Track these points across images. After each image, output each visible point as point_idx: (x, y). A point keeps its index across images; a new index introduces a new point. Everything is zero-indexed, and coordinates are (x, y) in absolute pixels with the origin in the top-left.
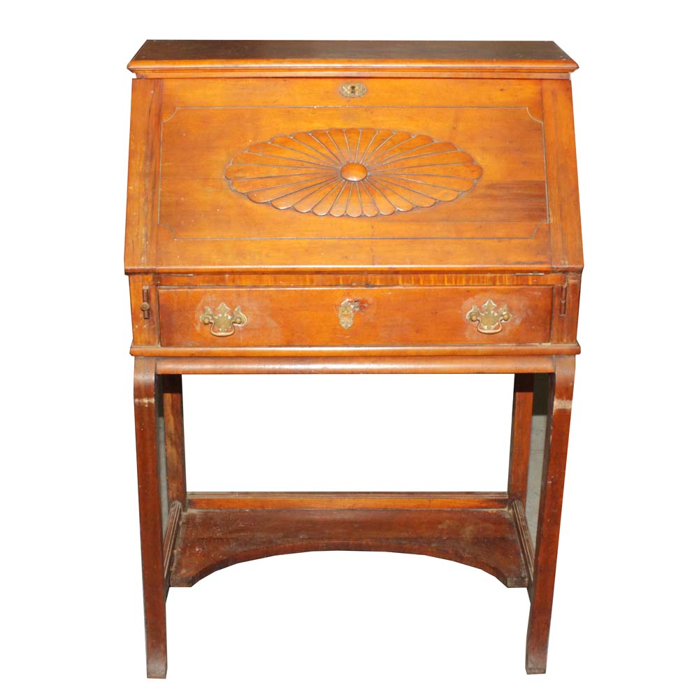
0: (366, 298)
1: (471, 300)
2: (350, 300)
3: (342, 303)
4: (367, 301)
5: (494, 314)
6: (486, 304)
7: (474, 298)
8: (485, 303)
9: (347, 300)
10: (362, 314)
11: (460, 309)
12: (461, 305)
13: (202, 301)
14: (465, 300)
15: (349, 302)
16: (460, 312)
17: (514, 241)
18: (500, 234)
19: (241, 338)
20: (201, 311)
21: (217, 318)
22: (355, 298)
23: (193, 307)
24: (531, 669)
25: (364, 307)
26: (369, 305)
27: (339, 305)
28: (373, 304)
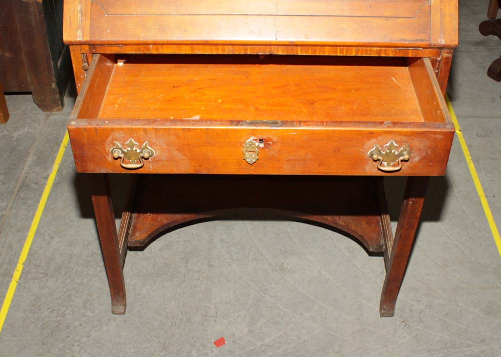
0: (271, 137)
1: (373, 141)
2: (255, 138)
3: (247, 141)
4: (271, 140)
5: (394, 152)
6: (388, 145)
7: (376, 139)
8: (387, 143)
9: (252, 138)
10: (267, 150)
11: (363, 148)
12: (363, 144)
13: (111, 137)
14: (368, 140)
15: (254, 140)
16: (362, 150)
17: (399, 20)
18: (387, 14)
19: (151, 167)
20: (111, 145)
21: (126, 151)
22: (259, 136)
23: (103, 142)
24: (383, 314)
25: (269, 144)
26: (273, 142)
27: (244, 142)
28: (277, 142)
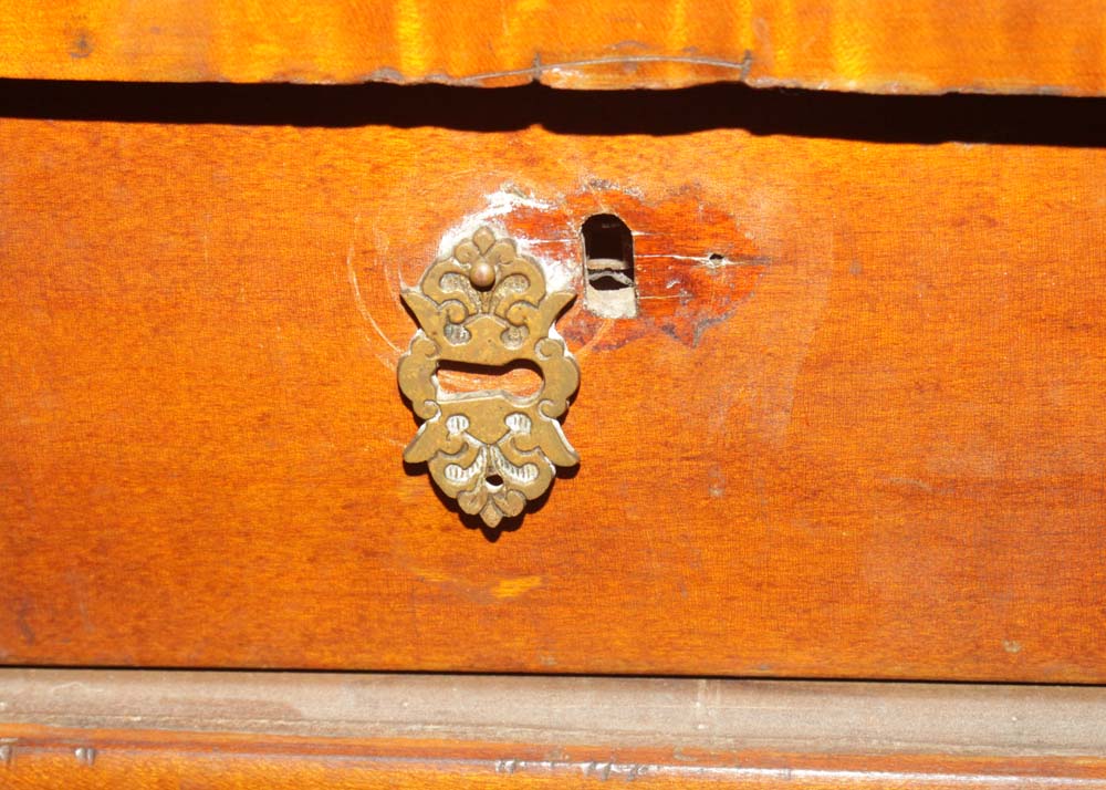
3: (447, 243)
10: (672, 354)
15: (525, 221)
25: (692, 286)
26: (749, 260)
27: (413, 260)
28: (790, 258)
